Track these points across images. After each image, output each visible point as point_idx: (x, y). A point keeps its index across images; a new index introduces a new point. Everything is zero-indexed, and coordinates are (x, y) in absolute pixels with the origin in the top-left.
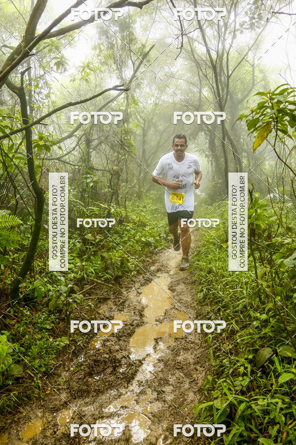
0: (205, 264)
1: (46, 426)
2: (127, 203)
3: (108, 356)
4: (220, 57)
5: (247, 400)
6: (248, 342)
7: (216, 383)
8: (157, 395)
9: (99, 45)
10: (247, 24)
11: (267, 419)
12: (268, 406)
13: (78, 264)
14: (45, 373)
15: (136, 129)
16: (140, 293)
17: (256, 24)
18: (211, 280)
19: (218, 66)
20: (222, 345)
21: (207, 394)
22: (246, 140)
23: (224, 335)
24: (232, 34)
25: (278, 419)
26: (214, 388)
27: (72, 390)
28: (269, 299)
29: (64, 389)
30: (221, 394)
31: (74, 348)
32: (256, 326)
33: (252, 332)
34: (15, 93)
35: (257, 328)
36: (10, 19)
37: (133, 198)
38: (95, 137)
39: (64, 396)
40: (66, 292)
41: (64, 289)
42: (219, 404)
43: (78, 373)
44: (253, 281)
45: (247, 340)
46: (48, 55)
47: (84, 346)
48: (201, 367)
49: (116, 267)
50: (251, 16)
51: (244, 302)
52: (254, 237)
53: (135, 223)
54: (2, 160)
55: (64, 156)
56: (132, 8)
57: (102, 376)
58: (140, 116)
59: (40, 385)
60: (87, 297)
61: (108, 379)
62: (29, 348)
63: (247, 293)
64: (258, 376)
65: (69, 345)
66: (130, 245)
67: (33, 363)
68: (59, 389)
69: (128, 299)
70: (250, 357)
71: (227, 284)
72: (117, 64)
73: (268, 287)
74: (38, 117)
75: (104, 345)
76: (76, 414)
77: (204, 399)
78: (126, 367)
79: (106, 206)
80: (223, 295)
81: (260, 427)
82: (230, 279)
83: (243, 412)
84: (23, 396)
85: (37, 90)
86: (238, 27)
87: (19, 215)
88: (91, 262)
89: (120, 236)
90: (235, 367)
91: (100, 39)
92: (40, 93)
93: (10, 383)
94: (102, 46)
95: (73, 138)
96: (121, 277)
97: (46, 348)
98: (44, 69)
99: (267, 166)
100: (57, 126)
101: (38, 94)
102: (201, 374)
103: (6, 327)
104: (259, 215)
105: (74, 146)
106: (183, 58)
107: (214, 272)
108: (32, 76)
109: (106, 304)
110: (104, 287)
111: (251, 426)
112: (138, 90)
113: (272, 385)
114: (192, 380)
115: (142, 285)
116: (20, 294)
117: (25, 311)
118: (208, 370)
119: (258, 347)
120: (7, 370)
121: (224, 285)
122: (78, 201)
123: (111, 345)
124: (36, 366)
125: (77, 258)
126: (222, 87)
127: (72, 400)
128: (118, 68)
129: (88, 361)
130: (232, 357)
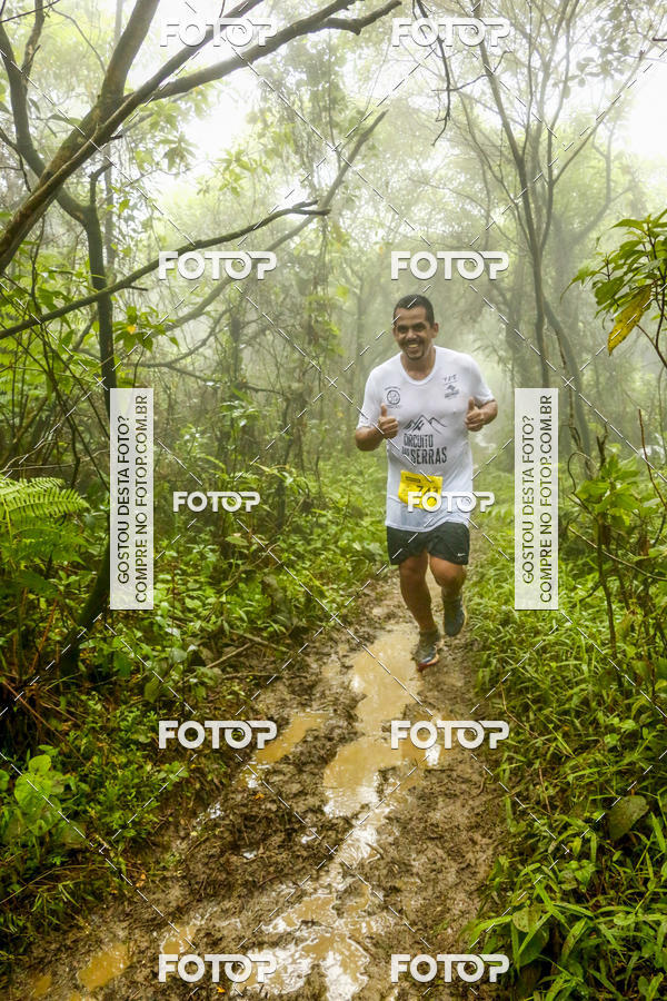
0: (495, 603)
1: (135, 960)
2: (321, 464)
3: (274, 807)
4: (533, 138)
5: (589, 913)
6: (591, 783)
7: (518, 874)
8: (385, 896)
9: (262, 112)
10: (594, 64)
11: (634, 959)
12: (637, 929)
13: (210, 601)
14: (133, 839)
15: (341, 299)
16: (349, 668)
17: (615, 63)
18: (510, 641)
19: (528, 158)
20: (531, 787)
21: (498, 902)
22: (590, 324)
23: (536, 766)
24: (561, 86)
25: (661, 961)
26: (514, 884)
27: (193, 882)
28: (640, 685)
29: (177, 879)
30: (529, 898)
31: (198, 786)
32: (610, 746)
33: (602, 758)
34: (77, 218)
35: (612, 750)
36: (68, 58)
37: (335, 454)
38: (252, 316)
39: (176, 893)
40: (182, 663)
41: (177, 654)
42: (525, 922)
43: (208, 844)
44: (603, 644)
45: (589, 777)
46: (149, 136)
47: (221, 783)
48: (483, 836)
49: (295, 606)
50: (604, 45)
51: (583, 690)
52: (607, 544)
53: (338, 510)
54: (46, 368)
55: (182, 358)
56: (336, 33)
57: (261, 850)
58: (352, 271)
59: (123, 867)
60: (228, 673)
61: (274, 859)
62: (98, 785)
63: (590, 671)
64: (615, 859)
65: (187, 781)
66: (327, 559)
67: (108, 819)
68: (164, 879)
69: (320, 680)
70: (598, 816)
71: (544, 650)
72: (302, 156)
73: (639, 657)
74: (127, 273)
75: (265, 782)
76: (202, 935)
77: (491, 910)
78: (316, 832)
79: (275, 472)
80: (536, 675)
81: (618, 979)
82: (551, 638)
83: (581, 940)
84: (85, 891)
85: (126, 213)
86: (573, 70)
87: (81, 490)
88: (238, 596)
89: (305, 539)
90: (561, 838)
91: (265, 99)
92: (131, 218)
93: (58, 861)
94: (268, 114)
95: (202, 318)
96: (305, 630)
97: (137, 786)
98: (140, 167)
99: (638, 384)
100: (166, 292)
101: (126, 220)
102: (484, 852)
103: (51, 737)
104: (618, 496)
105: (205, 336)
106: (448, 140)
107: (515, 623)
108: (113, 181)
109: (273, 691)
110: (268, 652)
111: (597, 975)
112: (349, 212)
113: (646, 881)
114: (463, 866)
115: (352, 650)
116: (80, 664)
117: (91, 703)
118: (501, 843)
119: (614, 794)
120: (50, 833)
121: (537, 652)
122: (212, 459)
123: (281, 783)
124: (115, 827)
125: (207, 587)
126: (536, 205)
127: (195, 903)
128: (304, 163)
129: (231, 817)
130: (556, 816)
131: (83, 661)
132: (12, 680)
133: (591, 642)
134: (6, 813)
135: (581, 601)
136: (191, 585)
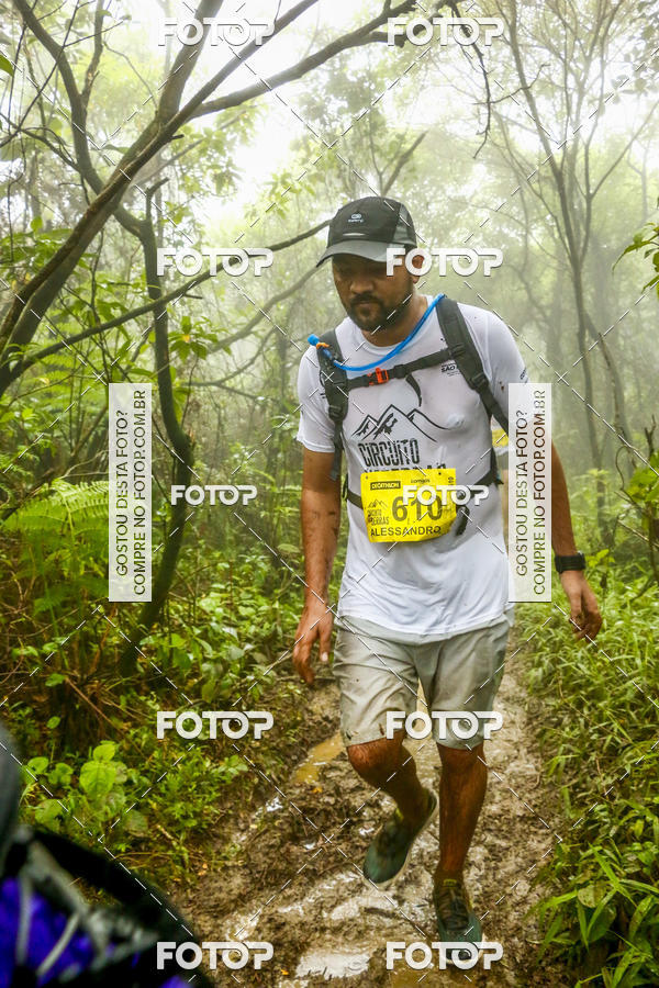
3: (332, 801)
4: (570, 156)
5: (655, 890)
6: (651, 769)
7: (579, 859)
9: (305, 139)
10: (628, 82)
14: (194, 830)
17: (648, 81)
18: (561, 642)
19: (566, 174)
20: (589, 779)
21: (560, 886)
22: (630, 337)
23: (593, 758)
24: (597, 102)
26: (575, 869)
27: (254, 871)
29: (239, 868)
31: (256, 780)
34: (134, 233)
36: (120, 96)
38: (297, 334)
39: (237, 882)
40: (240, 661)
41: (235, 652)
42: (591, 898)
43: (268, 834)
45: (648, 763)
46: (196, 165)
47: (279, 778)
48: (542, 827)
50: (637, 63)
51: (636, 684)
55: (231, 377)
57: (320, 842)
59: (186, 856)
60: (283, 676)
61: (333, 850)
62: (159, 778)
63: (643, 665)
65: (246, 775)
68: (226, 868)
70: (658, 800)
72: (344, 180)
74: (182, 283)
75: (323, 778)
76: (265, 920)
78: (374, 826)
80: (588, 673)
82: (603, 635)
83: (648, 917)
88: (290, 605)
90: (622, 822)
94: (311, 141)
95: (251, 338)
97: (196, 779)
102: (543, 840)
103: (112, 734)
105: (254, 355)
106: (484, 162)
116: (139, 667)
117: (150, 703)
118: (561, 833)
120: (114, 819)
121: (589, 650)
122: (262, 473)
123: (338, 779)
124: (177, 816)
125: (260, 596)
126: (574, 220)
127: (256, 891)
128: (346, 187)
129: (290, 809)
130: (616, 801)
131: (142, 664)
132: (74, 678)
133: (643, 639)
134: (72, 801)
135: (632, 601)
136: (243, 595)
